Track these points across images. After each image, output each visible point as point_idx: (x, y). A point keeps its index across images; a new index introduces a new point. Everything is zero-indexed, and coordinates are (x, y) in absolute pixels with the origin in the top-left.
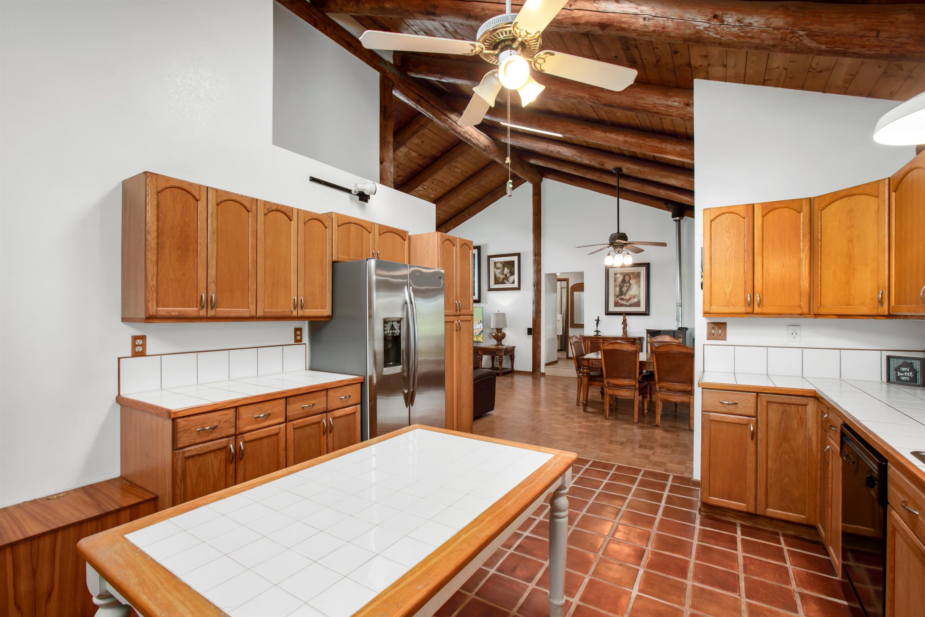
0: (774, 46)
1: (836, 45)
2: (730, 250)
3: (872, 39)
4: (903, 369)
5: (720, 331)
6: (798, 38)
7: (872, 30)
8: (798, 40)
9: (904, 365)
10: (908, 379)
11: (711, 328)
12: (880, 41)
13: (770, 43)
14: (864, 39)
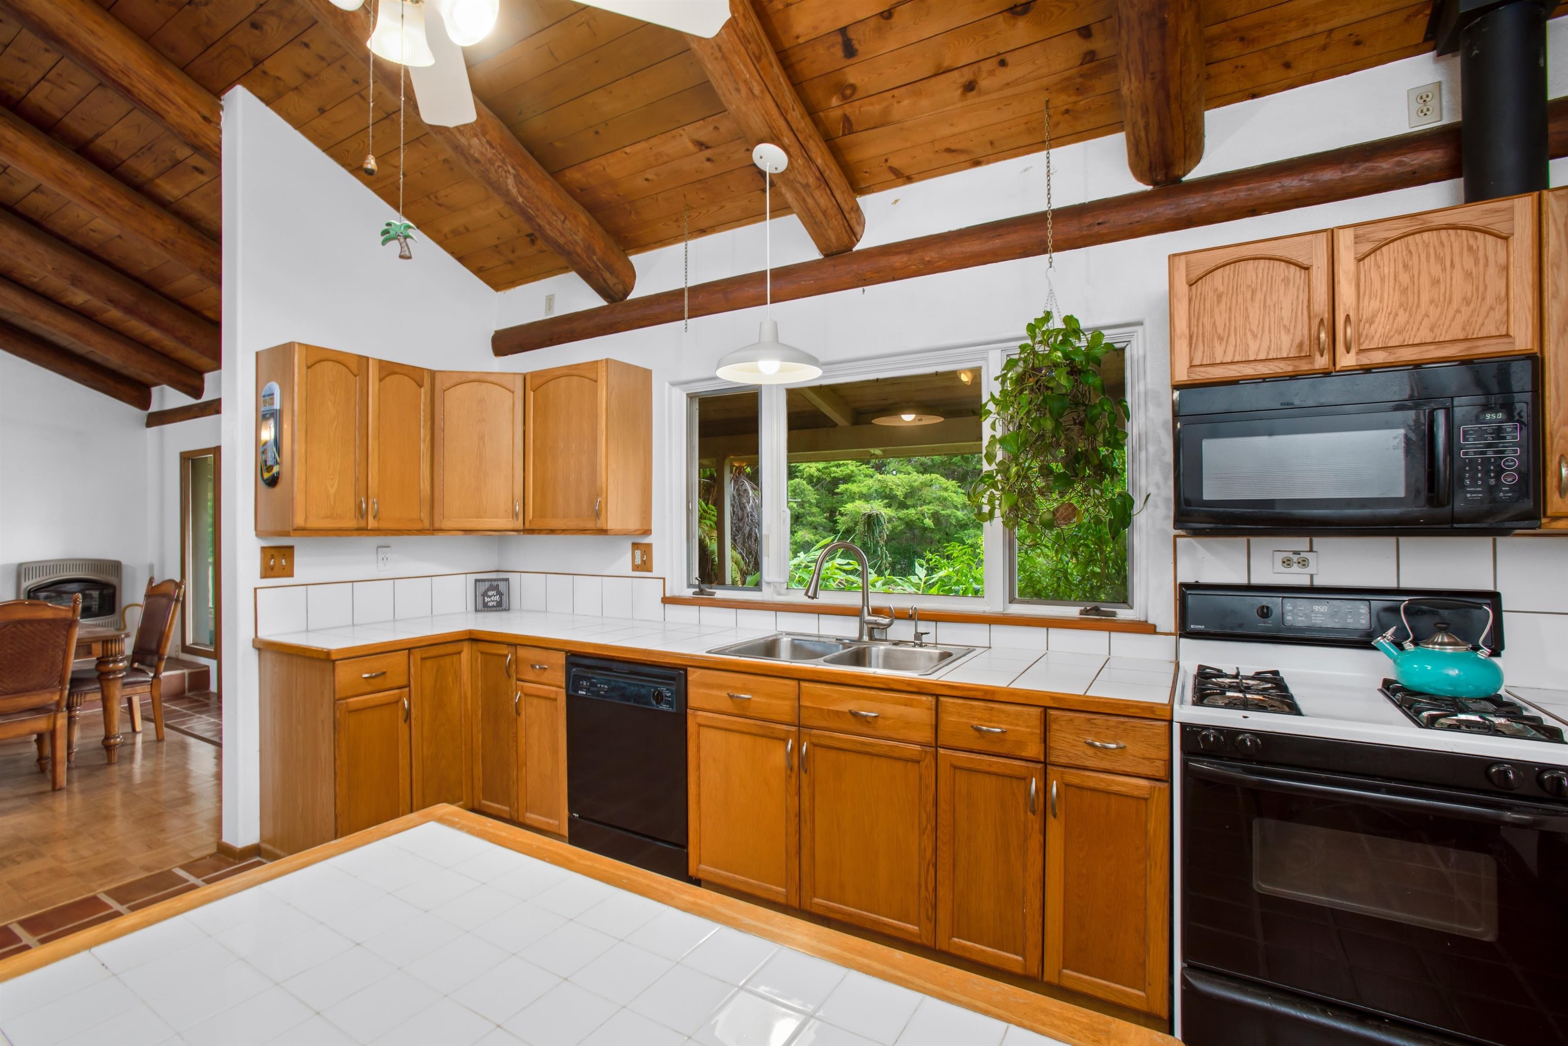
0: (477, 161)
1: (532, 206)
2: (336, 423)
3: (559, 222)
4: (490, 593)
5: (283, 561)
6: (506, 172)
7: (563, 213)
8: (504, 174)
9: (491, 588)
10: (495, 603)
11: (269, 556)
12: (564, 228)
13: (476, 155)
14: (554, 218)
